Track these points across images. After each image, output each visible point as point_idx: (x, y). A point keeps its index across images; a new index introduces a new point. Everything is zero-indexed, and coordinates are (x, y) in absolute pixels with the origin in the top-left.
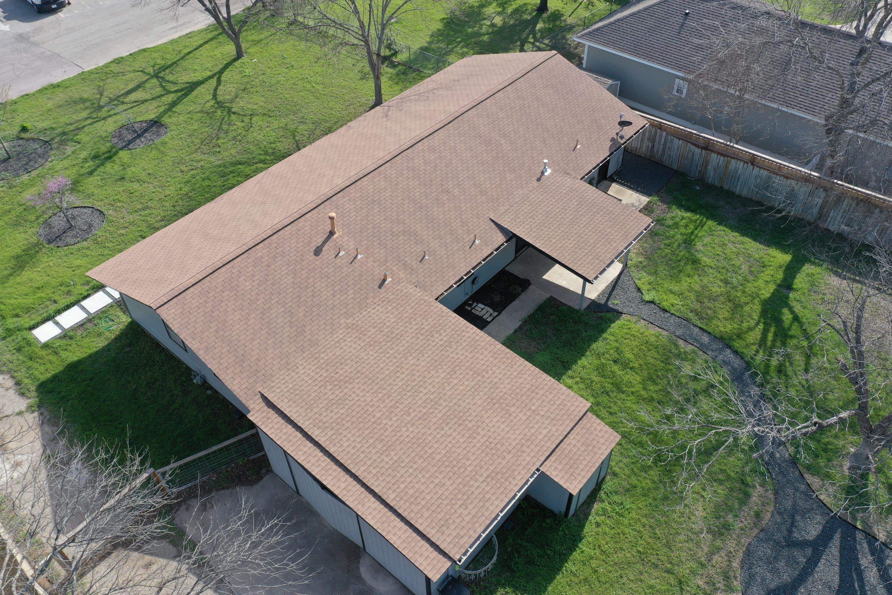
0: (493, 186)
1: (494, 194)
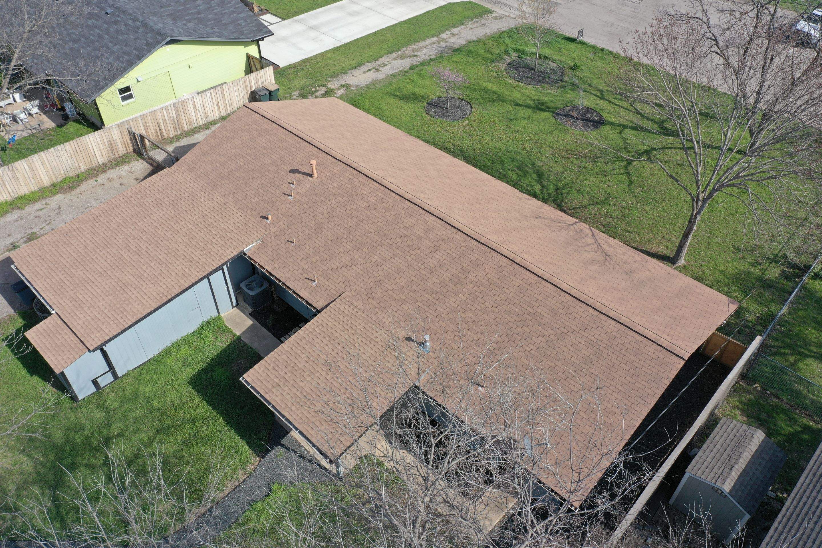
0: (390, 293)
1: (379, 294)
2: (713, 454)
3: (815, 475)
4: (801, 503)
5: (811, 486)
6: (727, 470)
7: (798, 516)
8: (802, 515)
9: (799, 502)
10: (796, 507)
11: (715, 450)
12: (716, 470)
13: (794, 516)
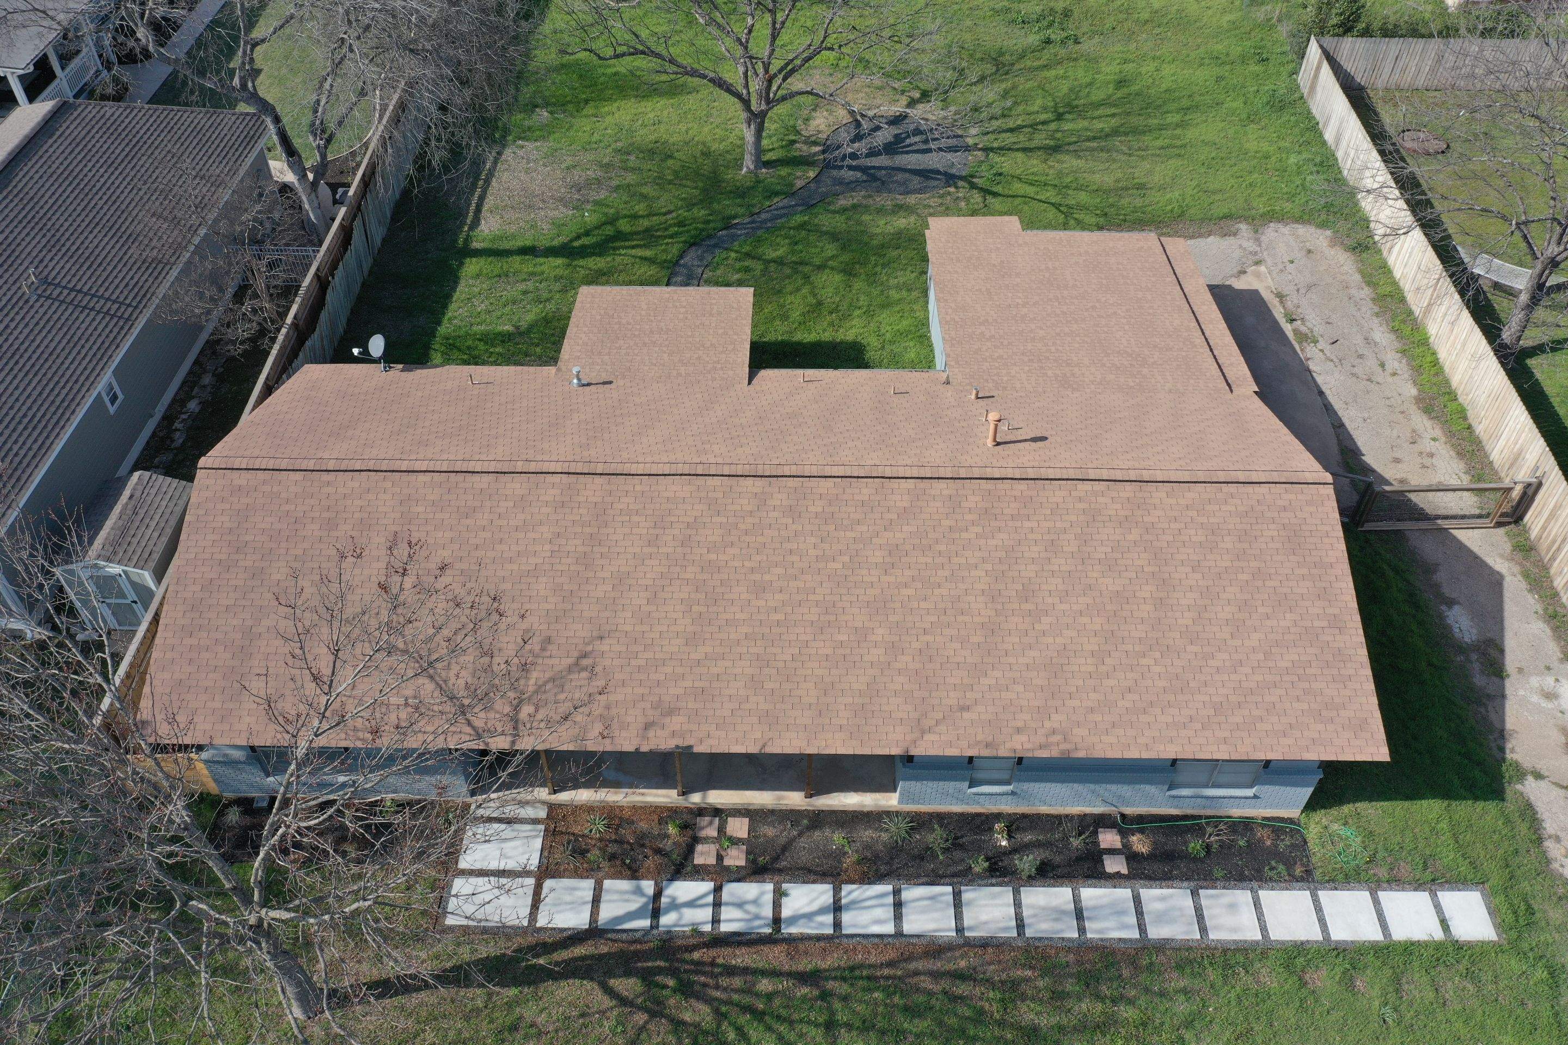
2: (160, 511)
3: (18, 480)
4: (40, 442)
5: (24, 465)
6: (138, 494)
7: (45, 427)
8: (41, 426)
9: (43, 443)
10: (47, 437)
11: (157, 517)
12: (153, 491)
13: (50, 427)
